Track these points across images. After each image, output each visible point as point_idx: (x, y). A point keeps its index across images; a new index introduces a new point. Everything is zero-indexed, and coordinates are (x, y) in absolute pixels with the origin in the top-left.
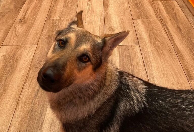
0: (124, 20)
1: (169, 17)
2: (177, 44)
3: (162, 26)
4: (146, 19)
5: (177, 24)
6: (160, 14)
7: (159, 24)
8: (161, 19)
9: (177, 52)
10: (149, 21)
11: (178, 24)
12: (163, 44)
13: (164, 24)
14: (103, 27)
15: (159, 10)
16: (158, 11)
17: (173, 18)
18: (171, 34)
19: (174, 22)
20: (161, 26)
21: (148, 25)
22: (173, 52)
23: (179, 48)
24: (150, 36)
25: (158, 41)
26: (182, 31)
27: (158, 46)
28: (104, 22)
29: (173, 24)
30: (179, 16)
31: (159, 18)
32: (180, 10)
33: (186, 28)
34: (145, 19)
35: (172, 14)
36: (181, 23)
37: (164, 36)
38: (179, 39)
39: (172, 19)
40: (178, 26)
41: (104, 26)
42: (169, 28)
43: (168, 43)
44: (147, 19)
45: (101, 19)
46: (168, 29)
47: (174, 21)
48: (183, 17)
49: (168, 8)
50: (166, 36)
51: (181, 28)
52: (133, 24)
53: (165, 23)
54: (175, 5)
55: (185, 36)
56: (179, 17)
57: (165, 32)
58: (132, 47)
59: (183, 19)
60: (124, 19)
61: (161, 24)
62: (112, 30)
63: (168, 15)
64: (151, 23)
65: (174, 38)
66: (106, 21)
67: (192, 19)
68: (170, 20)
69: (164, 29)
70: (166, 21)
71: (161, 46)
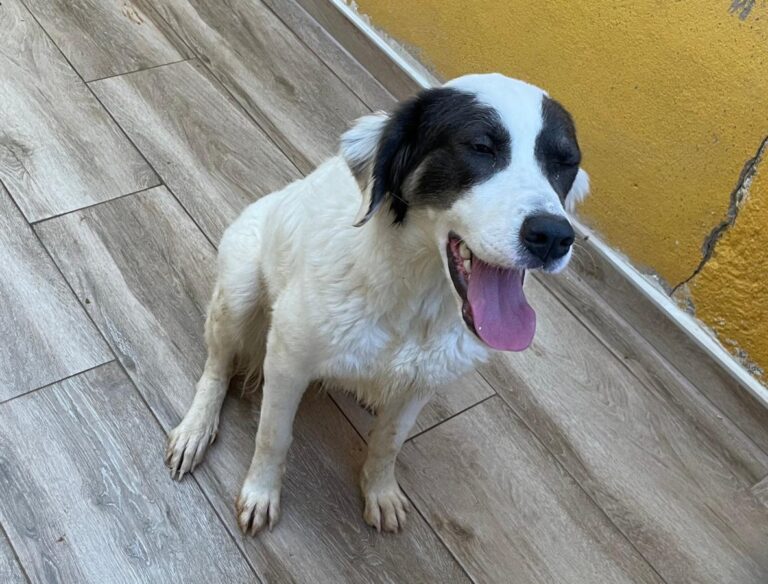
0: (50, 93)
1: (227, 43)
2: (299, 148)
3: (216, 87)
4: (140, 70)
5: (271, 66)
6: (186, 37)
7: (204, 83)
8: (202, 59)
10: (157, 75)
12: (250, 158)
13: (221, 77)
15: (177, 18)
16: (174, 22)
17: (245, 43)
18: (263, 114)
19: (255, 59)
20: (212, 88)
21: (159, 93)
24: (190, 140)
25: (227, 151)
26: (297, 91)
27: (238, 173)
29: (256, 69)
30: (260, 30)
31: (192, 56)
33: (306, 75)
34: (137, 69)
35: (234, 26)
36: (282, 58)
37: (244, 127)
38: (298, 125)
39: (243, 49)
40: (277, 74)
42: (249, 90)
43: (268, 150)
44: (143, 66)
46: (245, 95)
47: (252, 56)
49: (209, 5)
50: (249, 125)
51: (291, 82)
52: (98, 106)
53: (225, 73)
55: (313, 109)
56: (265, 34)
57: (241, 111)
58: (143, 199)
59: (282, 40)
60: (43, 87)
61: (211, 80)
62: (16, 149)
63: (218, 35)
64: (168, 82)
65: (280, 127)
67: (313, 36)
68: (238, 54)
69: (232, 98)
70: (224, 64)
71: (249, 167)
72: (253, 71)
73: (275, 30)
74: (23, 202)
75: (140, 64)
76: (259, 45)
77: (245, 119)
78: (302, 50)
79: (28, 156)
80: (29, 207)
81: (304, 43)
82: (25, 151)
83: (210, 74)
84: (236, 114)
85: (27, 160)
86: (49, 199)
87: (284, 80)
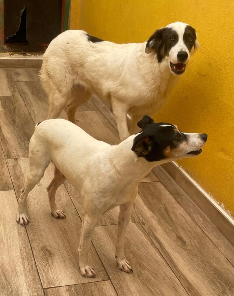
1: (155, 218)
2: (184, 272)
6: (136, 213)
7: (140, 234)
8: (141, 223)
9: (187, 287)
11: (176, 230)
12: (156, 274)
13: (149, 232)
14: (29, 250)
17: (164, 218)
18: (167, 253)
19: (168, 226)
20: (143, 237)
22: (181, 290)
23: (189, 280)
25: (145, 268)
26: (187, 244)
27: (149, 281)
28: (27, 238)
29: (168, 231)
31: (137, 221)
32: (173, 201)
33: (193, 237)
34: (109, 224)
35: (160, 210)
36: (182, 228)
37: (156, 258)
38: (185, 262)
39: (163, 221)
40: (178, 234)
41: (30, 248)
42: (162, 240)
43: (166, 271)
45: (19, 232)
46: (159, 243)
47: (167, 224)
48: (182, 216)
49: (150, 200)
50: (159, 257)
51: (185, 238)
53: (152, 231)
54: (162, 192)
55: (194, 254)
56: (175, 215)
57: (156, 250)
59: (184, 219)
61: (144, 233)
62: (47, 253)
63: (152, 214)
65: (175, 261)
66: (31, 236)
67: (201, 219)
68: (160, 223)
69: (153, 243)
70: (152, 227)
71: (155, 279)
72: (166, 232)
73: (181, 214)
74: (43, 277)
75: (112, 222)
76: (171, 220)
77: (157, 254)
78: (193, 225)
79: (51, 257)
80: (45, 281)
81: (195, 222)
82: (51, 254)
83: (144, 231)
84: (153, 251)
85: (50, 259)
86: (55, 278)
87: (181, 238)
